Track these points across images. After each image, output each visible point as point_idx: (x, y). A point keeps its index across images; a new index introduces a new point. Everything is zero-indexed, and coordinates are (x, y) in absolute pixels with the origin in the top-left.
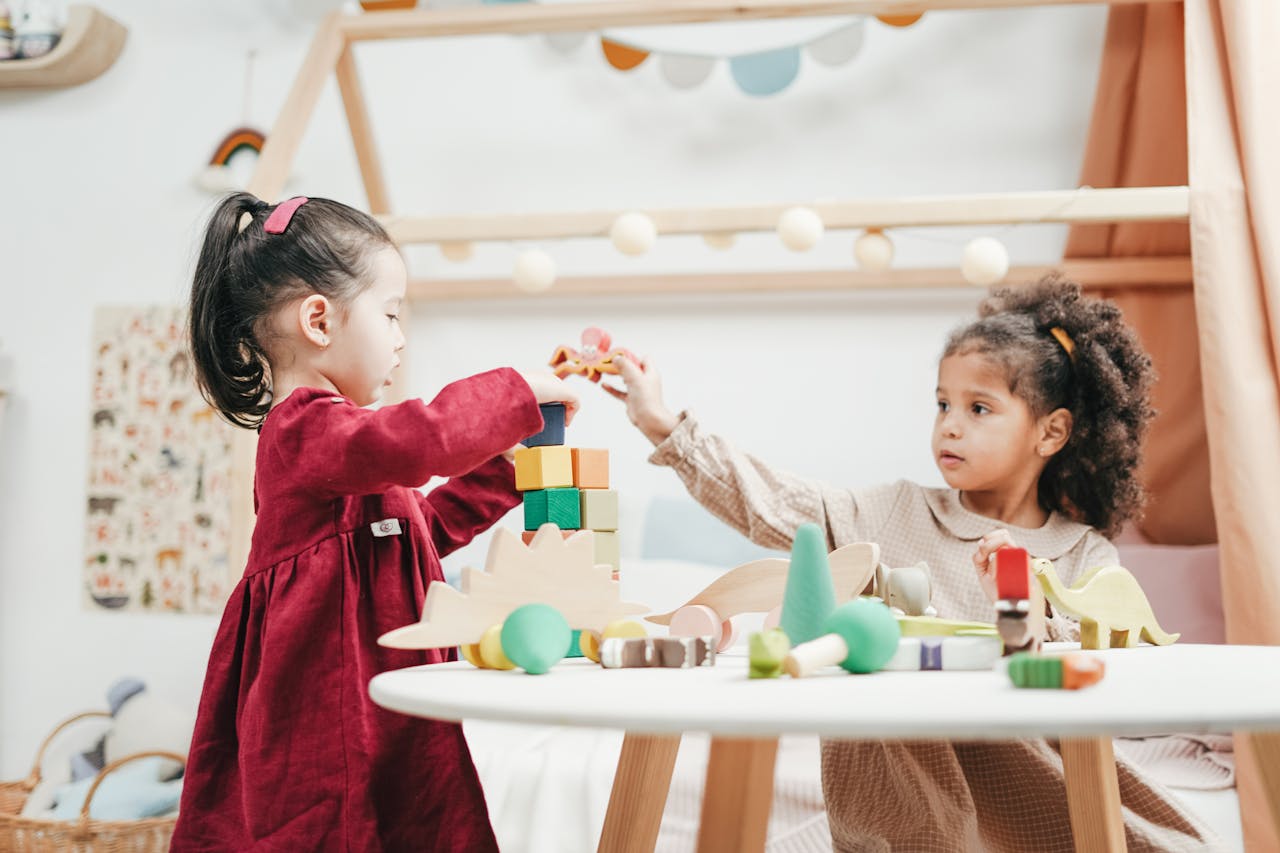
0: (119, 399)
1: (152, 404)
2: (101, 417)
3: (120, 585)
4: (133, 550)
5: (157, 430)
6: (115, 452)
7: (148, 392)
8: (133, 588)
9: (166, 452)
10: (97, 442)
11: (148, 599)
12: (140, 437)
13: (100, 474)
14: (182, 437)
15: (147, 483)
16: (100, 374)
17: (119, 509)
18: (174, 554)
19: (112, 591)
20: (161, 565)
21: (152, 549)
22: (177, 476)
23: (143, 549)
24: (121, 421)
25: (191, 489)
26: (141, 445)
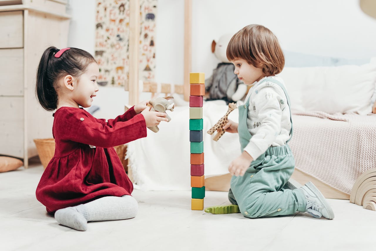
0: (104, 20)
1: (114, 21)
2: (99, 26)
3: (105, 78)
4: (108, 68)
5: (115, 29)
6: (103, 36)
7: (112, 17)
8: (109, 79)
9: (118, 36)
10: (98, 33)
11: (113, 83)
12: (110, 32)
13: (98, 44)
14: (123, 31)
15: (113, 46)
16: (98, 12)
17: (104, 54)
18: (121, 68)
19: (102, 80)
20: (117, 72)
21: (114, 67)
22: (122, 44)
23: (112, 67)
24: (105, 27)
25: (126, 48)
26: (111, 34)
